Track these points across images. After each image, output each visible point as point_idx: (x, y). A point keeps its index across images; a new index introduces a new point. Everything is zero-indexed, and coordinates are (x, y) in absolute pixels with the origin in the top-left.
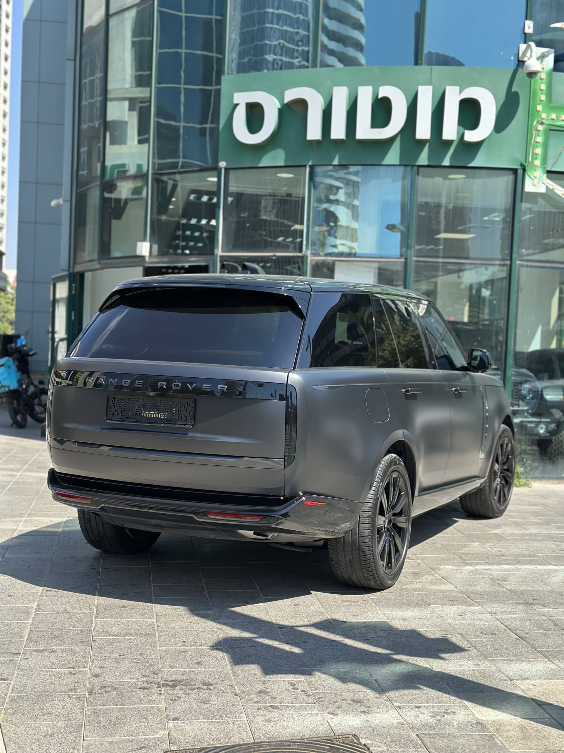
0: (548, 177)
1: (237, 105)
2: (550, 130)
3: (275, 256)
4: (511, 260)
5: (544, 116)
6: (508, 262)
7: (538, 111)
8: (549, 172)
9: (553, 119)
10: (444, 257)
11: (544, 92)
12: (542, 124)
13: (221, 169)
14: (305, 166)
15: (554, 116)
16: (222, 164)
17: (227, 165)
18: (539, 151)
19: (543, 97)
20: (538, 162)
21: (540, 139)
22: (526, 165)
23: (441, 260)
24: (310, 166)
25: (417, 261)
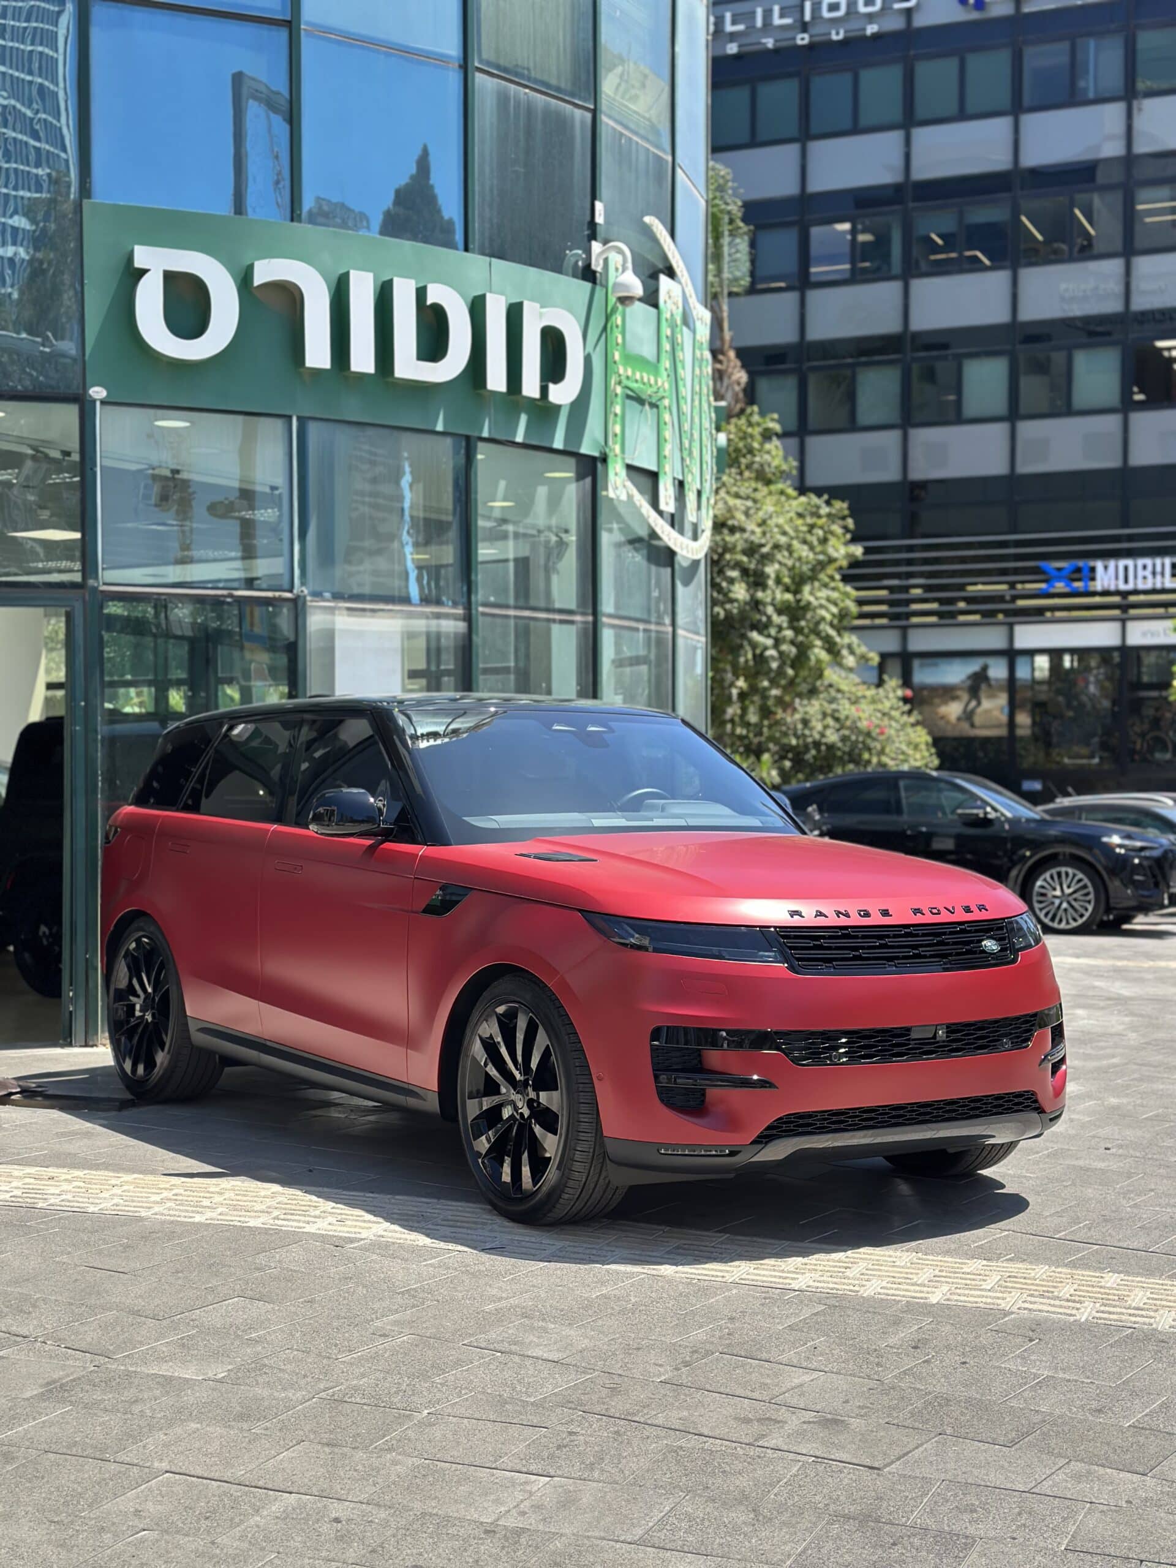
0: (628, 475)
1: (143, 272)
2: (628, 397)
3: (231, 596)
4: (595, 613)
5: (621, 371)
6: (590, 618)
7: (615, 362)
8: (629, 467)
9: (628, 378)
10: (516, 607)
11: (620, 329)
12: (620, 383)
13: (94, 401)
14: (290, 417)
15: (630, 372)
16: (98, 392)
17: (108, 396)
18: (618, 429)
19: (620, 340)
20: (617, 449)
21: (618, 409)
22: (607, 450)
23: (512, 612)
24: (299, 418)
25: (484, 614)
